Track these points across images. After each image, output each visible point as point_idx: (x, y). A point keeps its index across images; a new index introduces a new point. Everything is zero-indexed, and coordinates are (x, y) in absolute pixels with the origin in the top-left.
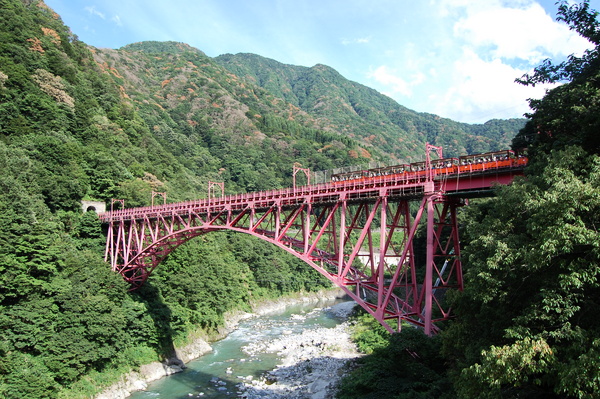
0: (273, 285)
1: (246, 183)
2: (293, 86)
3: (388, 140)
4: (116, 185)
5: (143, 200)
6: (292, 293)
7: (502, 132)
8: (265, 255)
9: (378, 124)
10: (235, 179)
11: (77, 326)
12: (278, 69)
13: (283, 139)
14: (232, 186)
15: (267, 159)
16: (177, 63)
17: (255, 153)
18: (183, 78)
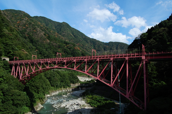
0: (55, 86)
1: (44, 55)
2: (56, 27)
3: (83, 45)
4: (13, 52)
5: (23, 58)
6: (60, 88)
7: (113, 45)
8: (53, 77)
9: (80, 40)
10: (40, 53)
11: (10, 101)
12: (52, 22)
13: (55, 42)
14: (39, 55)
15: (50, 48)
16: (22, 17)
17: (46, 46)
18: (24, 22)
